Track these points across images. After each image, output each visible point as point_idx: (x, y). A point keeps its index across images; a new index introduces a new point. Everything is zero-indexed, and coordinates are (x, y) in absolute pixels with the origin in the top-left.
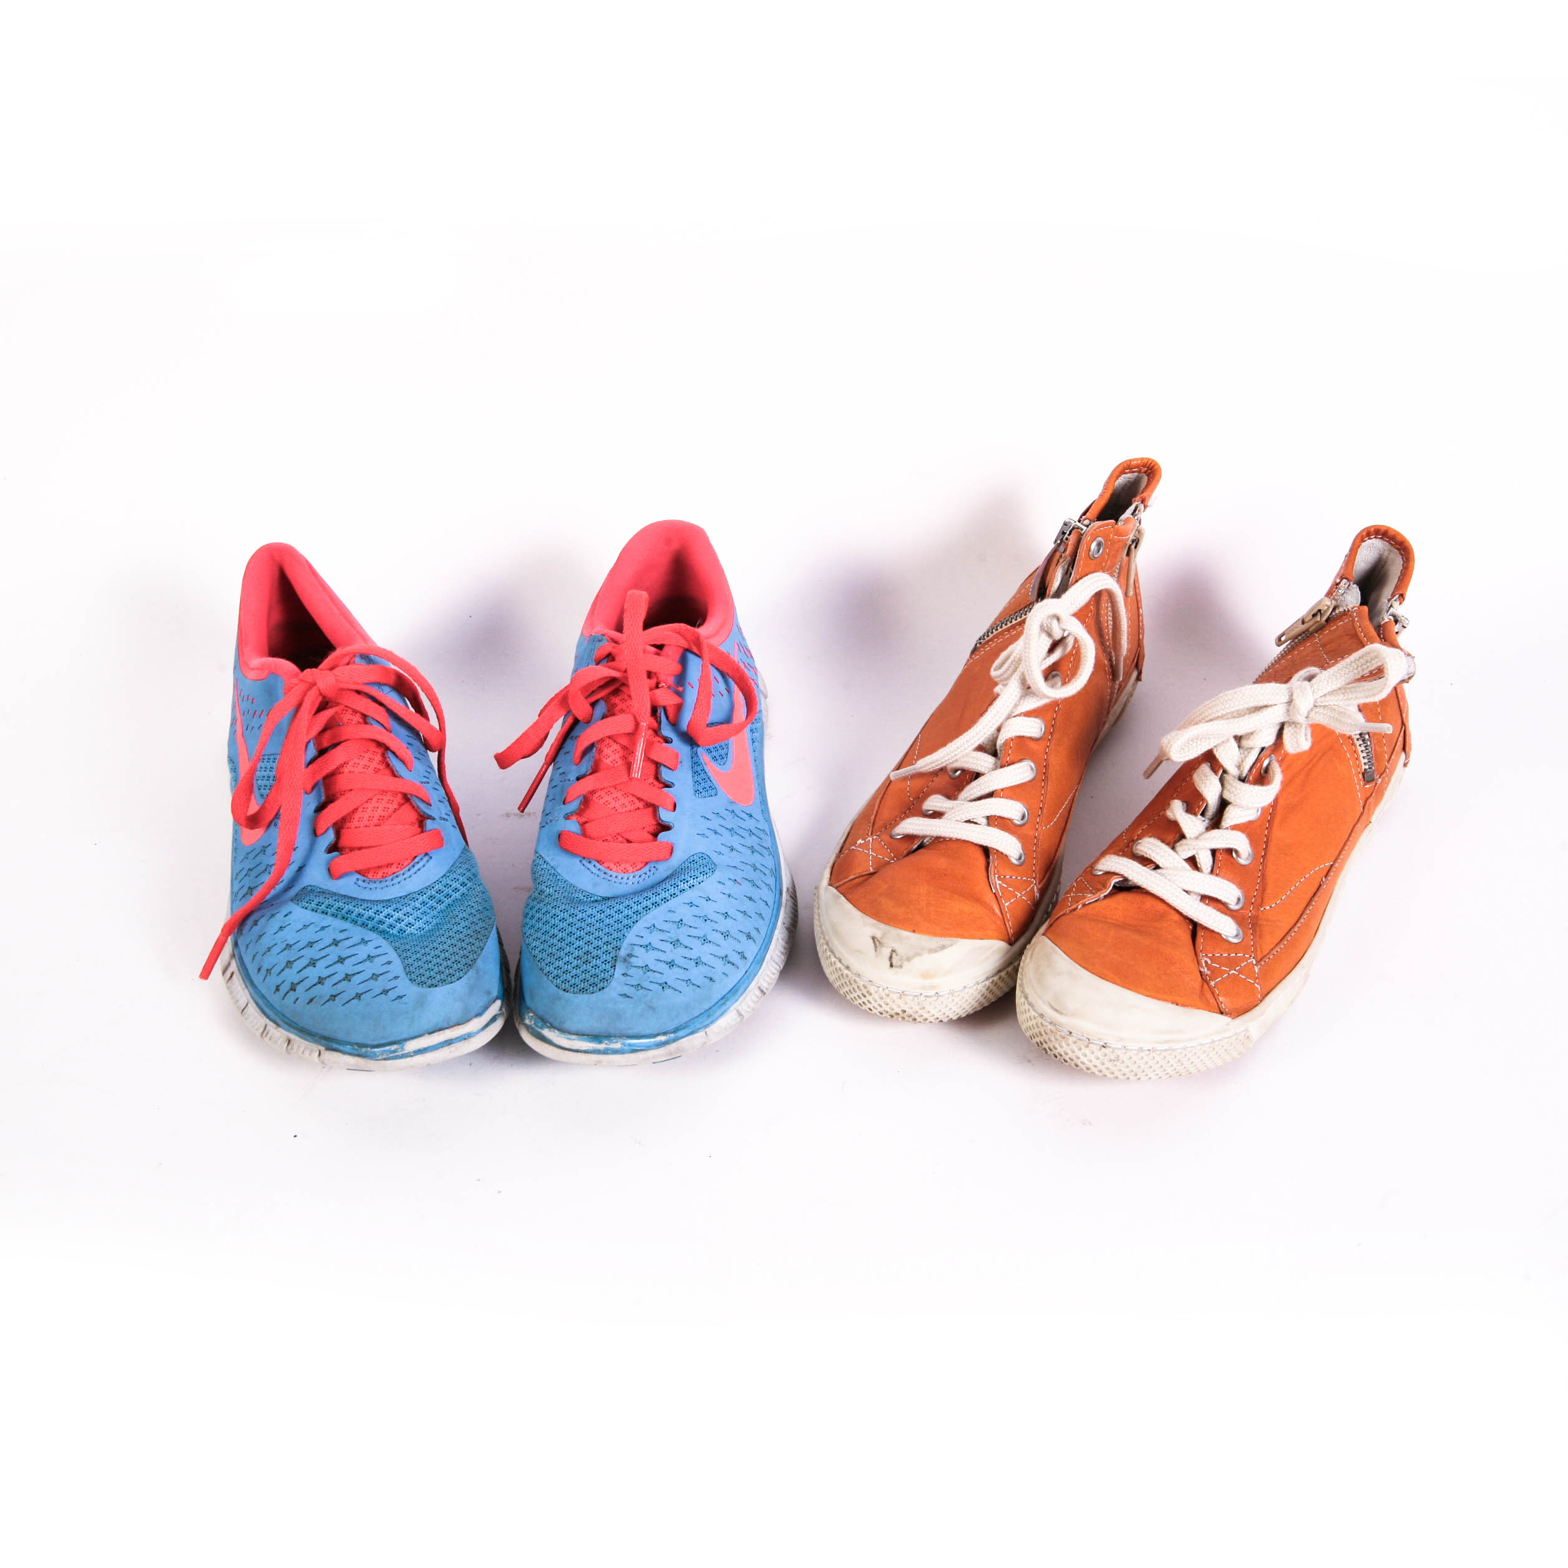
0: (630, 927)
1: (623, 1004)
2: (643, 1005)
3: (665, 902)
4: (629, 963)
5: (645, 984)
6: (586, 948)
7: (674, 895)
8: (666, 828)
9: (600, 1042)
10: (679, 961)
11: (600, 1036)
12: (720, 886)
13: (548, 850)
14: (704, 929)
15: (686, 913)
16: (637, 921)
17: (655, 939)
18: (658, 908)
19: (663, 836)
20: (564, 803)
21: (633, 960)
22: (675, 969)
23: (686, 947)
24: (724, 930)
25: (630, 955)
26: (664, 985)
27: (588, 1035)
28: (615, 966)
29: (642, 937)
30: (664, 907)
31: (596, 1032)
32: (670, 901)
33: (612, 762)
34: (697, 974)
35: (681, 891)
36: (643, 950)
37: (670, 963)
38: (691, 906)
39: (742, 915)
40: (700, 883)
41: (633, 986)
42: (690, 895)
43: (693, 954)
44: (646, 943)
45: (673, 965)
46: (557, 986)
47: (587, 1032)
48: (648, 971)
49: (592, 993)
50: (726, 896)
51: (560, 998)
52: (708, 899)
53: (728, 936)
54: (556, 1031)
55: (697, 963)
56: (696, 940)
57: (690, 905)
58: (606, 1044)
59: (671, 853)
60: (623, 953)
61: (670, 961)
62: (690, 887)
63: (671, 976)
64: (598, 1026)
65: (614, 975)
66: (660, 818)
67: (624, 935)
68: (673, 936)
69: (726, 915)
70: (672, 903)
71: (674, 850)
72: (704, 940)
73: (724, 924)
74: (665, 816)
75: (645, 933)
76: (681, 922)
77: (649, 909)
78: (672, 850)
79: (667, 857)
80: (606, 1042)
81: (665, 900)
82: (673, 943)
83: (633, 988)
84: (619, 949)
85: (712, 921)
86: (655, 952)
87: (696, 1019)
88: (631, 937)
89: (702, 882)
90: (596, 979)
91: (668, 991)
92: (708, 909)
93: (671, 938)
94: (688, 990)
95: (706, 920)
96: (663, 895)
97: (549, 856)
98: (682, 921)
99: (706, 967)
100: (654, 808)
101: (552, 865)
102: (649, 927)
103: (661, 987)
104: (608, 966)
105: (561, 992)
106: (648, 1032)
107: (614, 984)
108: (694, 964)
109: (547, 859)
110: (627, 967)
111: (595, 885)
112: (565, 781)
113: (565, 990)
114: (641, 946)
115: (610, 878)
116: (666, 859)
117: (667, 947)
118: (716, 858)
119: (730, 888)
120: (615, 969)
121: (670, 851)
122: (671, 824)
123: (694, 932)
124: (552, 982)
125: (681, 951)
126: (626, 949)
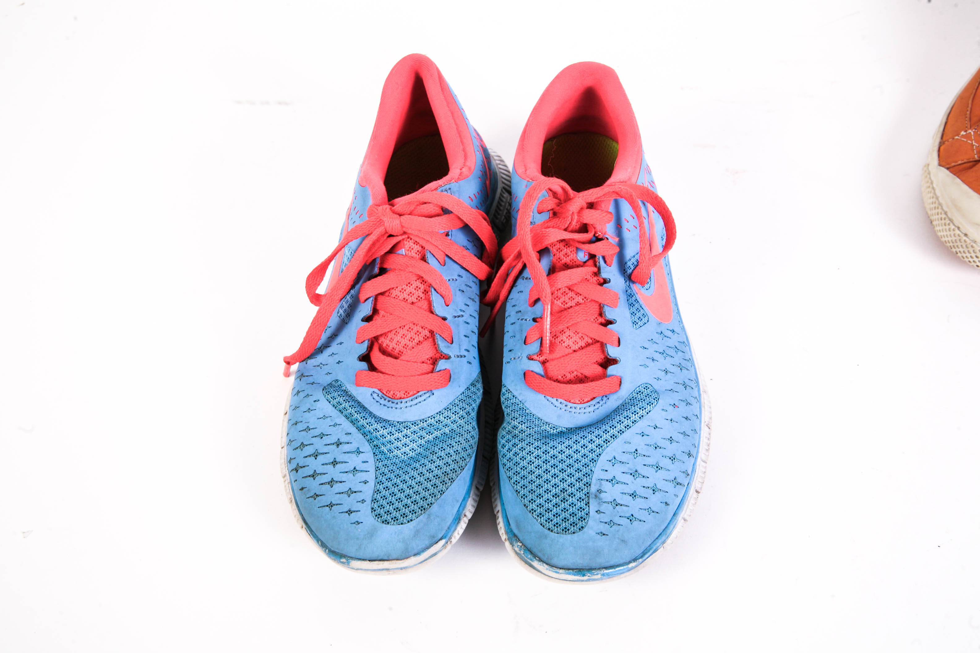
0: (595, 461)
1: (601, 542)
2: (617, 540)
3: (621, 434)
4: (599, 499)
5: (617, 520)
6: (562, 486)
7: (627, 427)
8: (614, 361)
9: (584, 575)
10: (641, 492)
11: (583, 569)
12: (664, 412)
13: (516, 385)
14: (655, 457)
15: (639, 443)
16: (600, 454)
17: (616, 471)
18: (617, 440)
19: (612, 370)
20: (525, 343)
21: (603, 495)
22: (638, 500)
23: (644, 477)
24: (670, 455)
25: (600, 491)
26: (631, 518)
27: (573, 569)
28: (588, 503)
29: (606, 471)
30: (621, 438)
31: (580, 566)
32: (625, 433)
33: (562, 304)
34: (655, 501)
35: (633, 423)
36: (609, 484)
37: (633, 494)
38: (643, 436)
39: (682, 436)
40: (647, 413)
41: (606, 523)
42: (641, 425)
43: (649, 483)
44: (610, 477)
45: (635, 496)
46: (541, 524)
47: (572, 567)
48: (617, 505)
49: (574, 533)
50: (669, 421)
51: (546, 537)
52: (656, 427)
53: (674, 459)
54: (545, 565)
55: (654, 490)
56: (650, 468)
57: (642, 434)
58: (589, 576)
59: (620, 385)
60: (593, 489)
61: (632, 492)
62: (640, 418)
63: (635, 506)
64: (580, 562)
65: (589, 513)
66: (608, 354)
67: (591, 470)
68: (631, 467)
69: (671, 439)
70: (628, 434)
71: (623, 382)
72: (657, 467)
73: (671, 449)
74: (613, 351)
75: (608, 466)
76: (636, 452)
77: (609, 442)
78: (621, 382)
79: (618, 389)
80: (589, 575)
81: (621, 432)
82: (633, 474)
83: (607, 525)
84: (590, 485)
85: (660, 448)
86: (620, 485)
87: (657, 540)
88: (598, 474)
89: (650, 412)
90: (575, 518)
91: (636, 523)
92: (657, 437)
93: (631, 470)
94: (649, 518)
95: (656, 448)
96: (619, 427)
97: (517, 390)
98: (636, 450)
99: (662, 493)
100: (603, 346)
101: (520, 400)
102: (610, 459)
103: (629, 520)
104: (583, 504)
105: (547, 532)
106: (621, 562)
107: (591, 522)
108: (652, 492)
109: (516, 393)
110: (599, 504)
111: (559, 417)
112: (522, 320)
113: (549, 529)
114: (607, 480)
115: (571, 410)
116: (616, 391)
117: (628, 478)
118: (657, 385)
119: (673, 413)
120: (589, 506)
121: (619, 383)
122: (617, 358)
123: (648, 461)
124: (537, 520)
125: (640, 481)
126: (595, 485)
